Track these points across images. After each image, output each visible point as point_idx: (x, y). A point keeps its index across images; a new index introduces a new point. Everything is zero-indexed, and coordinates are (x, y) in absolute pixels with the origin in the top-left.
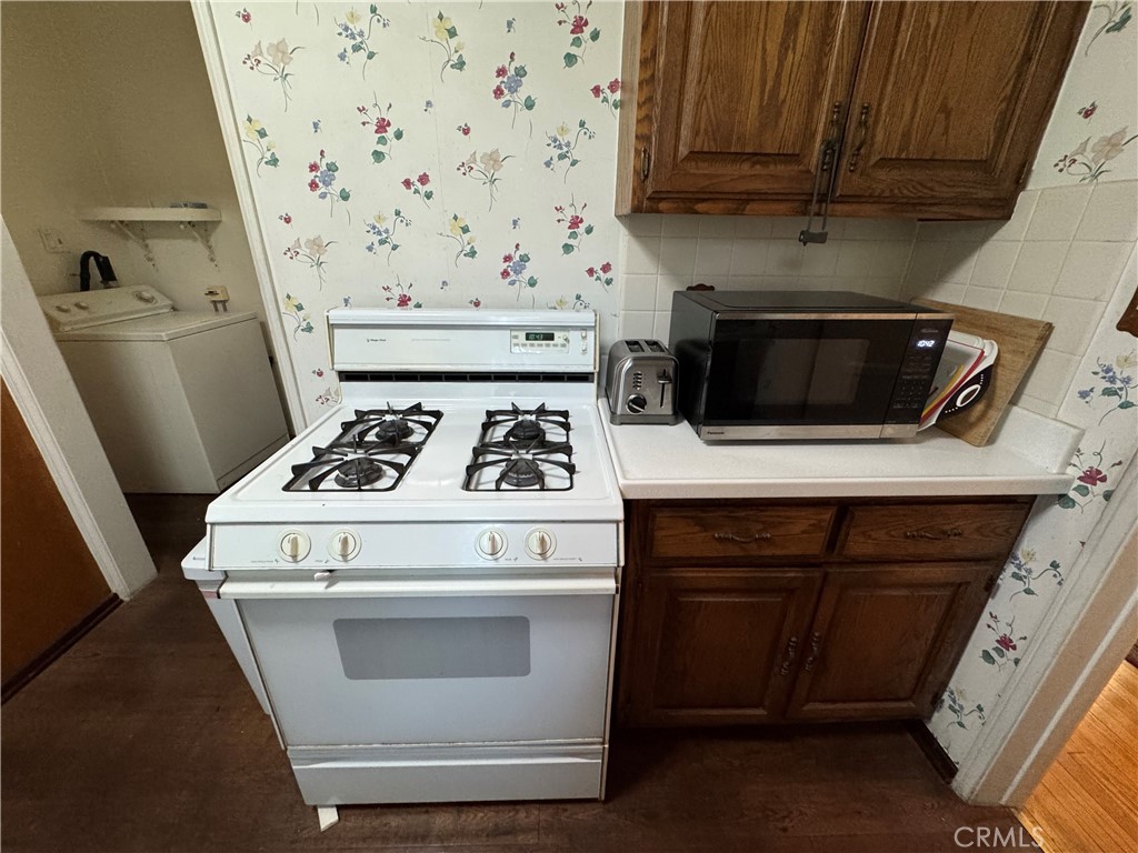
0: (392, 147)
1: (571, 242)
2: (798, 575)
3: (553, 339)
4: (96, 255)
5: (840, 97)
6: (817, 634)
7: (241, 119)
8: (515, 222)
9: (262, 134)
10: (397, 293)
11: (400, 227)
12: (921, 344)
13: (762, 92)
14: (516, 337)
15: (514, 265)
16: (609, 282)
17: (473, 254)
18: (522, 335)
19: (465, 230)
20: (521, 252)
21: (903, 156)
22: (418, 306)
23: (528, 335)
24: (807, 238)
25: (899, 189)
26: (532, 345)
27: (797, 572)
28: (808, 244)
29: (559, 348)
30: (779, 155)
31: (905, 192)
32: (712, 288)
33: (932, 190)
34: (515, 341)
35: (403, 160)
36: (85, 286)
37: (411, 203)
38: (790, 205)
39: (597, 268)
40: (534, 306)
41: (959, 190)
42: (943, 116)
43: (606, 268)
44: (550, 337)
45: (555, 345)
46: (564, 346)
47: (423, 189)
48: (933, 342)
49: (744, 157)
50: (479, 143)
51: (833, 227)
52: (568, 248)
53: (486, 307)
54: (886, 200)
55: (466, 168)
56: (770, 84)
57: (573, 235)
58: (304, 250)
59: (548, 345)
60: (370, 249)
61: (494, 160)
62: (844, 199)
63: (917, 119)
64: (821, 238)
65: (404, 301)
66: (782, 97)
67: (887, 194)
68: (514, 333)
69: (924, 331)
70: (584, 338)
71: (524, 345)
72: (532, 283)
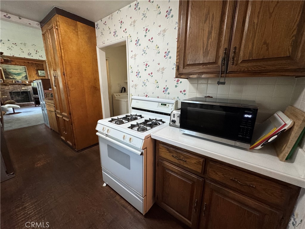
0: (148, 68)
1: (177, 85)
2: (196, 178)
3: (166, 105)
4: (124, 87)
5: (226, 46)
6: (205, 203)
7: (129, 66)
8: (166, 81)
9: (131, 68)
10: (146, 94)
11: (147, 82)
12: (246, 116)
13: (203, 49)
14: (159, 104)
15: (165, 90)
16: (185, 94)
17: (158, 87)
18: (160, 104)
19: (157, 82)
20: (167, 87)
21: (251, 59)
22: (149, 97)
23: (161, 104)
24: (219, 83)
25: (251, 68)
26: (162, 106)
27: (195, 176)
28: (220, 85)
29: (167, 108)
30: (209, 63)
31: (253, 69)
32: (212, 97)
33: (265, 68)
34: (159, 105)
35: (149, 70)
36: (121, 92)
37: (149, 78)
38: (215, 75)
39: (182, 91)
40: (169, 99)
41: (277, 67)
42: (265, 45)
43: (184, 91)
44: (165, 105)
45: (166, 107)
46: (168, 107)
47: (151, 75)
48: (251, 116)
49: (200, 64)
50: (161, 66)
51: (227, 80)
52: (176, 86)
53: (160, 98)
54: (246, 72)
55: (158, 71)
56: (205, 47)
57: (177, 84)
58: (134, 86)
59: (165, 107)
60: (143, 86)
61: (163, 69)
62: (231, 72)
63: (254, 48)
64: (223, 83)
65: (146, 96)
66: (209, 49)
67: (246, 70)
68: (159, 103)
69: (246, 111)
70: (172, 106)
71: (160, 106)
72: (169, 94)
